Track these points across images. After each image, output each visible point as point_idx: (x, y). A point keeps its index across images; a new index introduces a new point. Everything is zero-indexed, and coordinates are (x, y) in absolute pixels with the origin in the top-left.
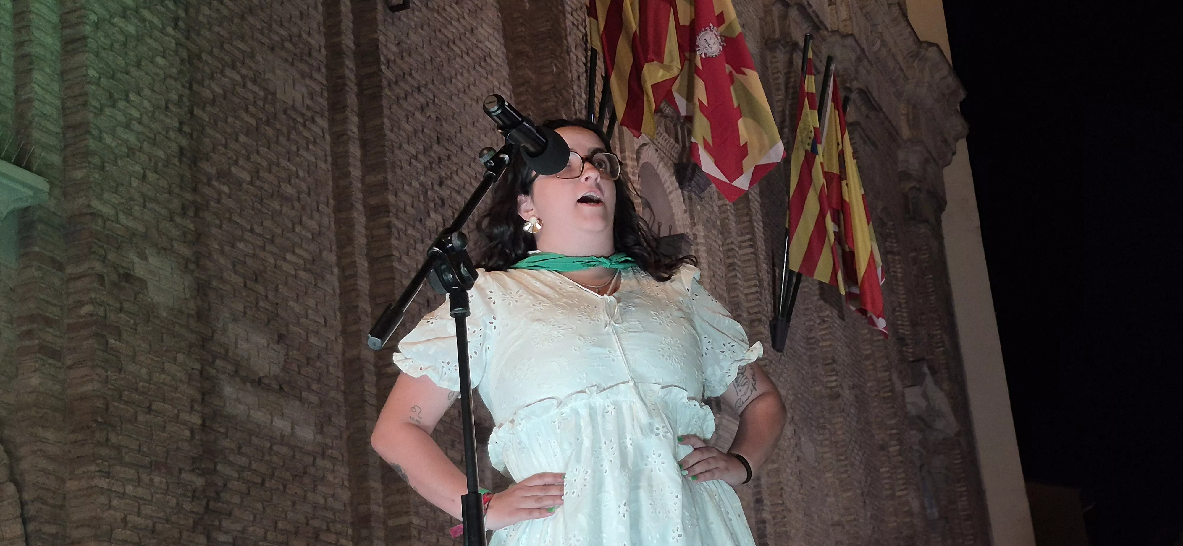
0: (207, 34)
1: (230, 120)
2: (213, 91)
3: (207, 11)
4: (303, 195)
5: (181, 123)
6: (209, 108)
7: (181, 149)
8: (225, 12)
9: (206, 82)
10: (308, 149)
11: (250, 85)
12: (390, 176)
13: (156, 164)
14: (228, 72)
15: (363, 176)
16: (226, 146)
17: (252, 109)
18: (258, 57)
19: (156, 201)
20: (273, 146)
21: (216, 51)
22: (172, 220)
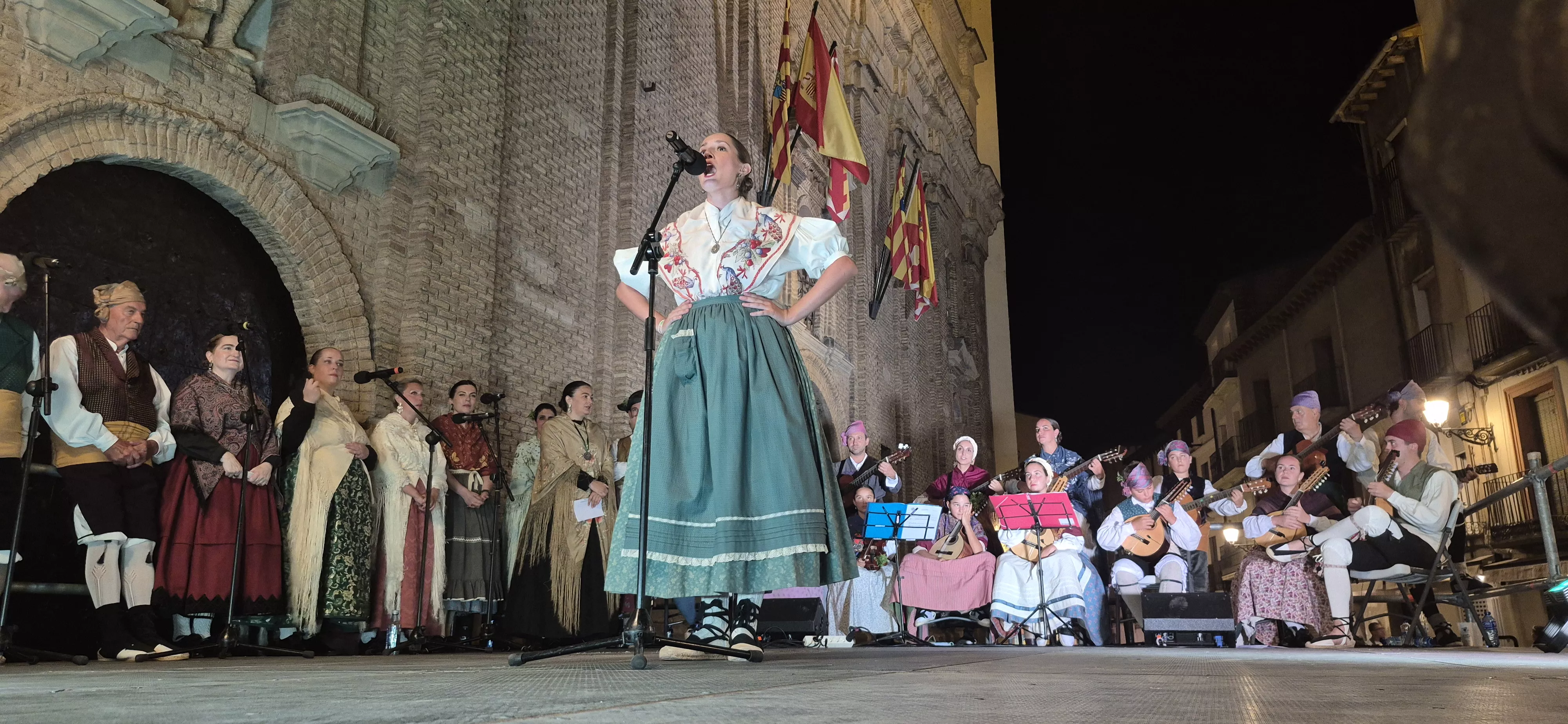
0: (526, 86)
1: (535, 137)
2: (526, 120)
3: (527, 73)
4: (579, 188)
5: (497, 131)
6: (522, 128)
7: (495, 146)
8: (539, 76)
9: (522, 114)
10: (585, 162)
11: (550, 119)
12: (634, 184)
13: (477, 151)
14: (537, 109)
15: (619, 183)
16: (531, 152)
17: (551, 133)
18: (558, 105)
19: (475, 171)
20: (563, 157)
21: (530, 97)
22: (484, 184)
